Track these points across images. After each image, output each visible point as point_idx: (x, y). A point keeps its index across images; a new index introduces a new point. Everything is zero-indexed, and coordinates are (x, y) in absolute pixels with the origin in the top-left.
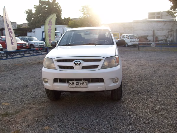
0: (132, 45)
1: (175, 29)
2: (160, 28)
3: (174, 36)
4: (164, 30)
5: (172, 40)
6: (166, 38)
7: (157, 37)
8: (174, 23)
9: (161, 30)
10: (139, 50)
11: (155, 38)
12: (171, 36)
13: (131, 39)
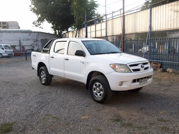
0: (8, 55)
1: (39, 39)
2: (26, 38)
3: (39, 46)
4: (29, 40)
5: (37, 49)
6: (32, 48)
7: (23, 47)
8: (38, 34)
9: (26, 40)
10: (26, 59)
11: (21, 48)
12: (37, 46)
13: (5, 49)
